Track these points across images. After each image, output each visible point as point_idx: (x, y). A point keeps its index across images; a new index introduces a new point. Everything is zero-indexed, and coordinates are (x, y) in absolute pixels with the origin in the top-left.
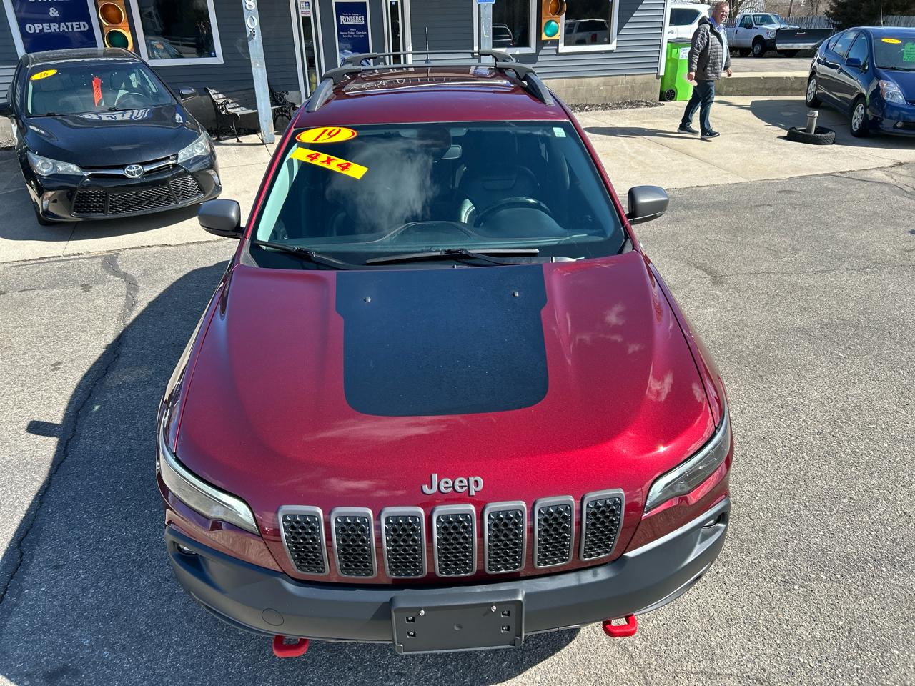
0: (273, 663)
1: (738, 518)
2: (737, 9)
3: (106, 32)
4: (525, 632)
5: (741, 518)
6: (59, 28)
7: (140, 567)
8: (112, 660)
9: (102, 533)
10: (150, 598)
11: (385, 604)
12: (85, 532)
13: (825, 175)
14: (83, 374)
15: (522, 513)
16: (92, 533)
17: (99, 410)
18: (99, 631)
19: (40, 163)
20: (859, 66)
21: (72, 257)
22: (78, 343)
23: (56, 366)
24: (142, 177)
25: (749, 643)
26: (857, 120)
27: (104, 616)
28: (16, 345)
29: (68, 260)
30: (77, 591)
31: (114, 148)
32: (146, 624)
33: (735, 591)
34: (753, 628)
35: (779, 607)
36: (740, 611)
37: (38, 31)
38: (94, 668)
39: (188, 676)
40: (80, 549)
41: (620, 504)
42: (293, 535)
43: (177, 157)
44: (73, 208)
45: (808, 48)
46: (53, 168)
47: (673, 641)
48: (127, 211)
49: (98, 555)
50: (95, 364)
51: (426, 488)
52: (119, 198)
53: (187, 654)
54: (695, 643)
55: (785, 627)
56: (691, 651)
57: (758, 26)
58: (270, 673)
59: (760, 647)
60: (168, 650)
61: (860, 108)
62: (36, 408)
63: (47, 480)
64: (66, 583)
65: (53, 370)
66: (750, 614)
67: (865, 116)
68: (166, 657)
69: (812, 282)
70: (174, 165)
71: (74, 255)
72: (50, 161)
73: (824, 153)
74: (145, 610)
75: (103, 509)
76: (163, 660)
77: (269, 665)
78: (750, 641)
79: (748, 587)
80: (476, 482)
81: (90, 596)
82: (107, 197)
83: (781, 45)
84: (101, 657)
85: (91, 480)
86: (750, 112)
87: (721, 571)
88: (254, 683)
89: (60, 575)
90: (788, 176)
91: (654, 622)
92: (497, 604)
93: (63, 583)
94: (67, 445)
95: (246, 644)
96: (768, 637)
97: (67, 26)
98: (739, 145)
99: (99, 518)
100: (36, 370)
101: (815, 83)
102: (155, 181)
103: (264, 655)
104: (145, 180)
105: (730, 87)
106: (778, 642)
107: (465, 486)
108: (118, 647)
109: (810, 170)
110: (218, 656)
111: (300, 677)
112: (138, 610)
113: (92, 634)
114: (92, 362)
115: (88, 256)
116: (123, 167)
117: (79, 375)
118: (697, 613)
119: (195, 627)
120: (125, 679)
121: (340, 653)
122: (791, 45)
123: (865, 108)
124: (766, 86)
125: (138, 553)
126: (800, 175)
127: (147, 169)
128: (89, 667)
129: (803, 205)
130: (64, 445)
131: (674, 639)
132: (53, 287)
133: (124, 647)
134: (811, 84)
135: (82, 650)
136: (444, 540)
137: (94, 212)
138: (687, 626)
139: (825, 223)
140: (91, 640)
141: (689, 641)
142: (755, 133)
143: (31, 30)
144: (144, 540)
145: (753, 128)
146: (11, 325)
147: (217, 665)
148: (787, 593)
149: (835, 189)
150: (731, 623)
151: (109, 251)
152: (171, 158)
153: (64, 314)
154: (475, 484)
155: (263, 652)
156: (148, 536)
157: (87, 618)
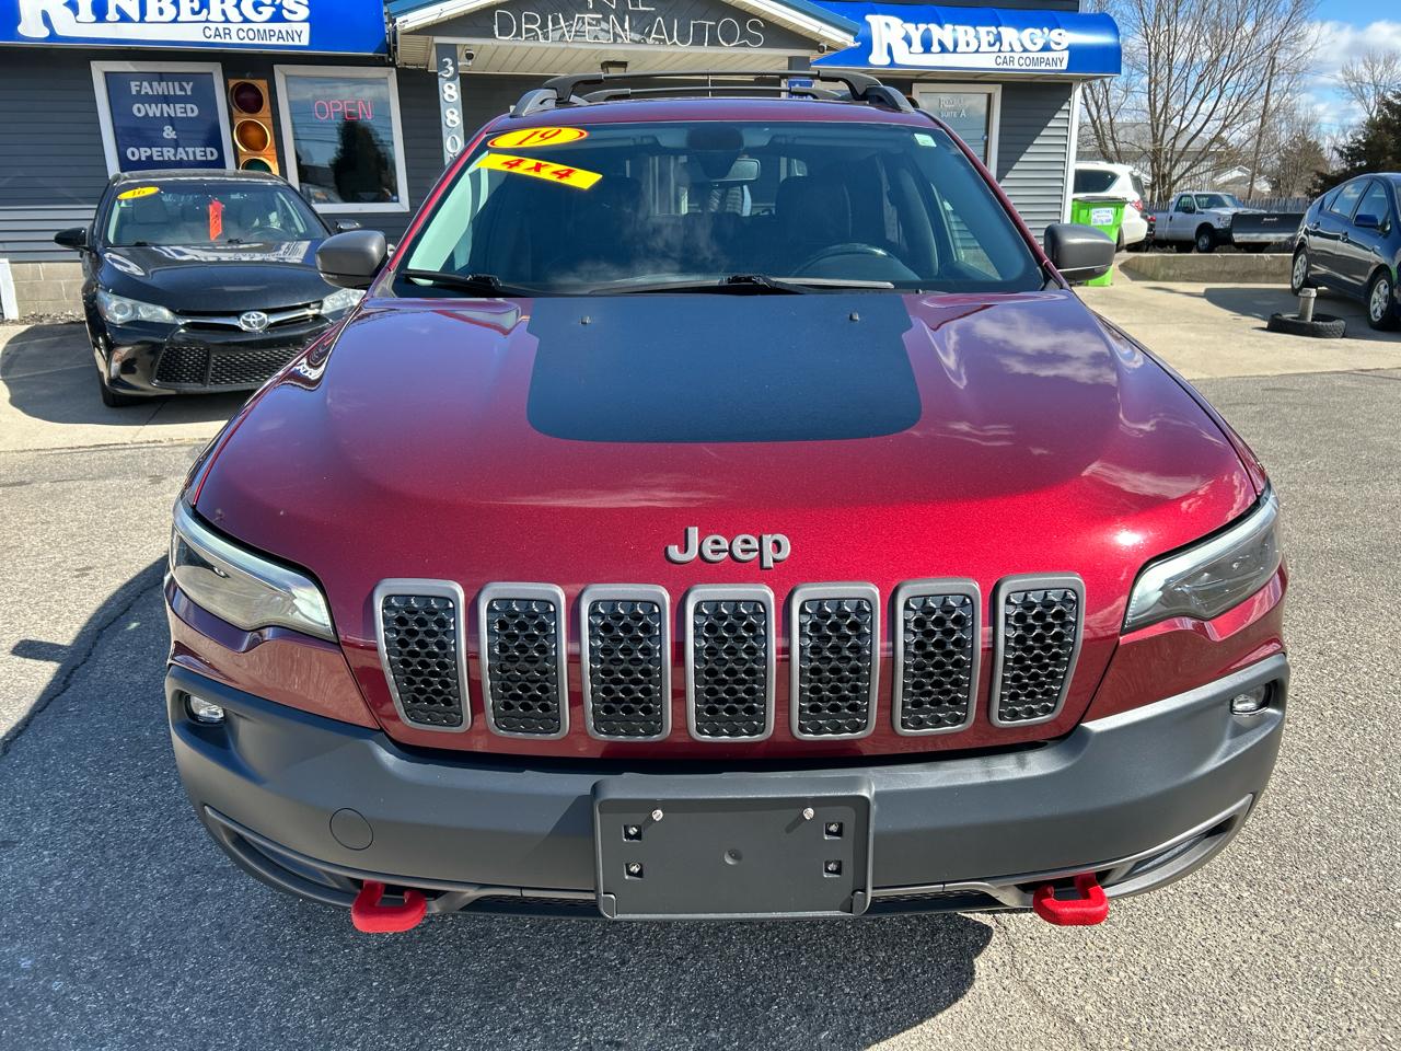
0: (367, 1014)
1: (1267, 812)
2: (1170, 190)
3: (243, 160)
4: (874, 888)
5: (1272, 814)
6: (175, 155)
7: (152, 849)
8: (65, 995)
9: (98, 796)
10: (158, 899)
11: (581, 798)
12: (68, 794)
13: (1337, 372)
14: (124, 582)
15: (870, 605)
16: (82, 796)
17: (136, 629)
18: (54, 947)
19: (114, 304)
20: (1376, 227)
21: (144, 445)
22: (125, 544)
23: (84, 572)
24: (265, 331)
25: (1320, 1017)
26: (1378, 302)
27: (68, 924)
28: (27, 545)
29: (139, 448)
30: (31, 882)
31: (228, 289)
32: (143, 940)
33: (1279, 928)
34: (1322, 992)
35: (1370, 958)
36: (1292, 961)
37: (143, 159)
38: (30, 1007)
39: (202, 1029)
40: (53, 820)
41: (1076, 602)
42: (402, 636)
43: (320, 304)
44: (155, 373)
45: (1283, 240)
46: (133, 312)
47: (1163, 1009)
48: (237, 381)
49: (82, 830)
50: (145, 571)
51: (674, 552)
52: (228, 360)
53: (208, 992)
54: (1210, 1015)
55: (1388, 991)
56: (1201, 1027)
57: (1204, 210)
58: (360, 1032)
59: (1344, 1025)
60: (174, 984)
61: (1382, 286)
62: (36, 623)
63: (24, 718)
64: (15, 868)
65: (77, 577)
66: (1315, 969)
67: (1390, 299)
68: (167, 994)
69: (1342, 494)
70: (316, 317)
71: (149, 442)
72: (128, 302)
73: (1330, 347)
74: (146, 917)
75: (109, 761)
76: (161, 999)
77: (361, 1018)
78: (1321, 1013)
79: (1304, 924)
80: (777, 544)
81: (51, 890)
82: (208, 359)
83: (1240, 235)
84: (46, 989)
85: (99, 721)
86: (1205, 300)
87: (1245, 895)
88: (328, 1047)
89: (8, 856)
90: (1276, 373)
91: (1122, 974)
92: (815, 803)
93: (11, 869)
94: (72, 672)
95: (322, 978)
96: (1357, 1008)
97: (187, 153)
98: (1192, 335)
99: (98, 774)
100: (49, 576)
101: (1304, 259)
102: (283, 338)
103: (353, 999)
104: (270, 335)
105: (1169, 268)
106: (1378, 1016)
107: (755, 550)
108: (82, 974)
109: (1312, 366)
110: (266, 998)
111: (417, 1041)
112: (133, 916)
113: (42, 951)
114: (142, 567)
115: (169, 444)
116: (237, 314)
117: (116, 583)
118: (1207, 964)
119: (232, 948)
120: (83, 1029)
121: (501, 1002)
122: (1255, 235)
123: (1391, 286)
124: (1227, 268)
125: (154, 828)
126: (1297, 372)
127: (273, 319)
128: (21, 1004)
129: (1308, 404)
130: (67, 673)
131: (1165, 1006)
132: (107, 477)
133: (94, 974)
134: (1298, 263)
135: (15, 975)
136: (708, 655)
137: (186, 381)
138: (1190, 985)
139: (1349, 426)
140: (37, 961)
141: (1196, 1010)
142: (1216, 323)
143: (133, 155)
144: (168, 809)
145: (1212, 318)
146: (27, 520)
147: (261, 1013)
148: (1382, 935)
149: (1357, 389)
150: (1278, 981)
151: (203, 439)
152: (312, 306)
153: (113, 509)
154: (776, 548)
155: (352, 994)
156: (178, 803)
157: (37, 924)
